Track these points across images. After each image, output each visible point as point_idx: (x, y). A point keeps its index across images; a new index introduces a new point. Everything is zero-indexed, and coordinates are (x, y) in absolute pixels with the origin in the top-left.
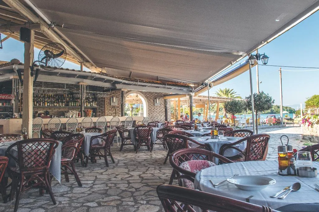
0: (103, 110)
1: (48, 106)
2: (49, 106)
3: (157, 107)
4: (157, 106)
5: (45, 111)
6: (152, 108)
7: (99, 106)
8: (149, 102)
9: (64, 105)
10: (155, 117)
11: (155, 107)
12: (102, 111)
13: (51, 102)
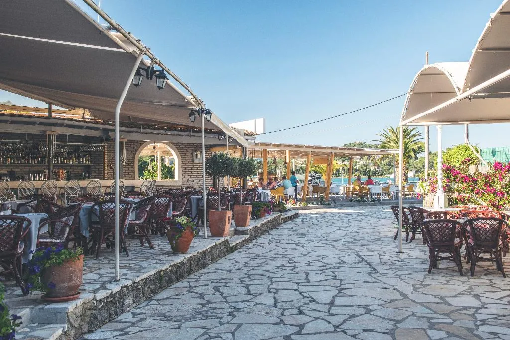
0: (100, 169)
1: (11, 163)
2: (14, 163)
3: (198, 164)
4: (197, 162)
5: (10, 170)
6: (189, 166)
7: (94, 163)
8: (183, 157)
9: (36, 162)
10: (195, 181)
11: (194, 164)
12: (98, 170)
13: (18, 158)
